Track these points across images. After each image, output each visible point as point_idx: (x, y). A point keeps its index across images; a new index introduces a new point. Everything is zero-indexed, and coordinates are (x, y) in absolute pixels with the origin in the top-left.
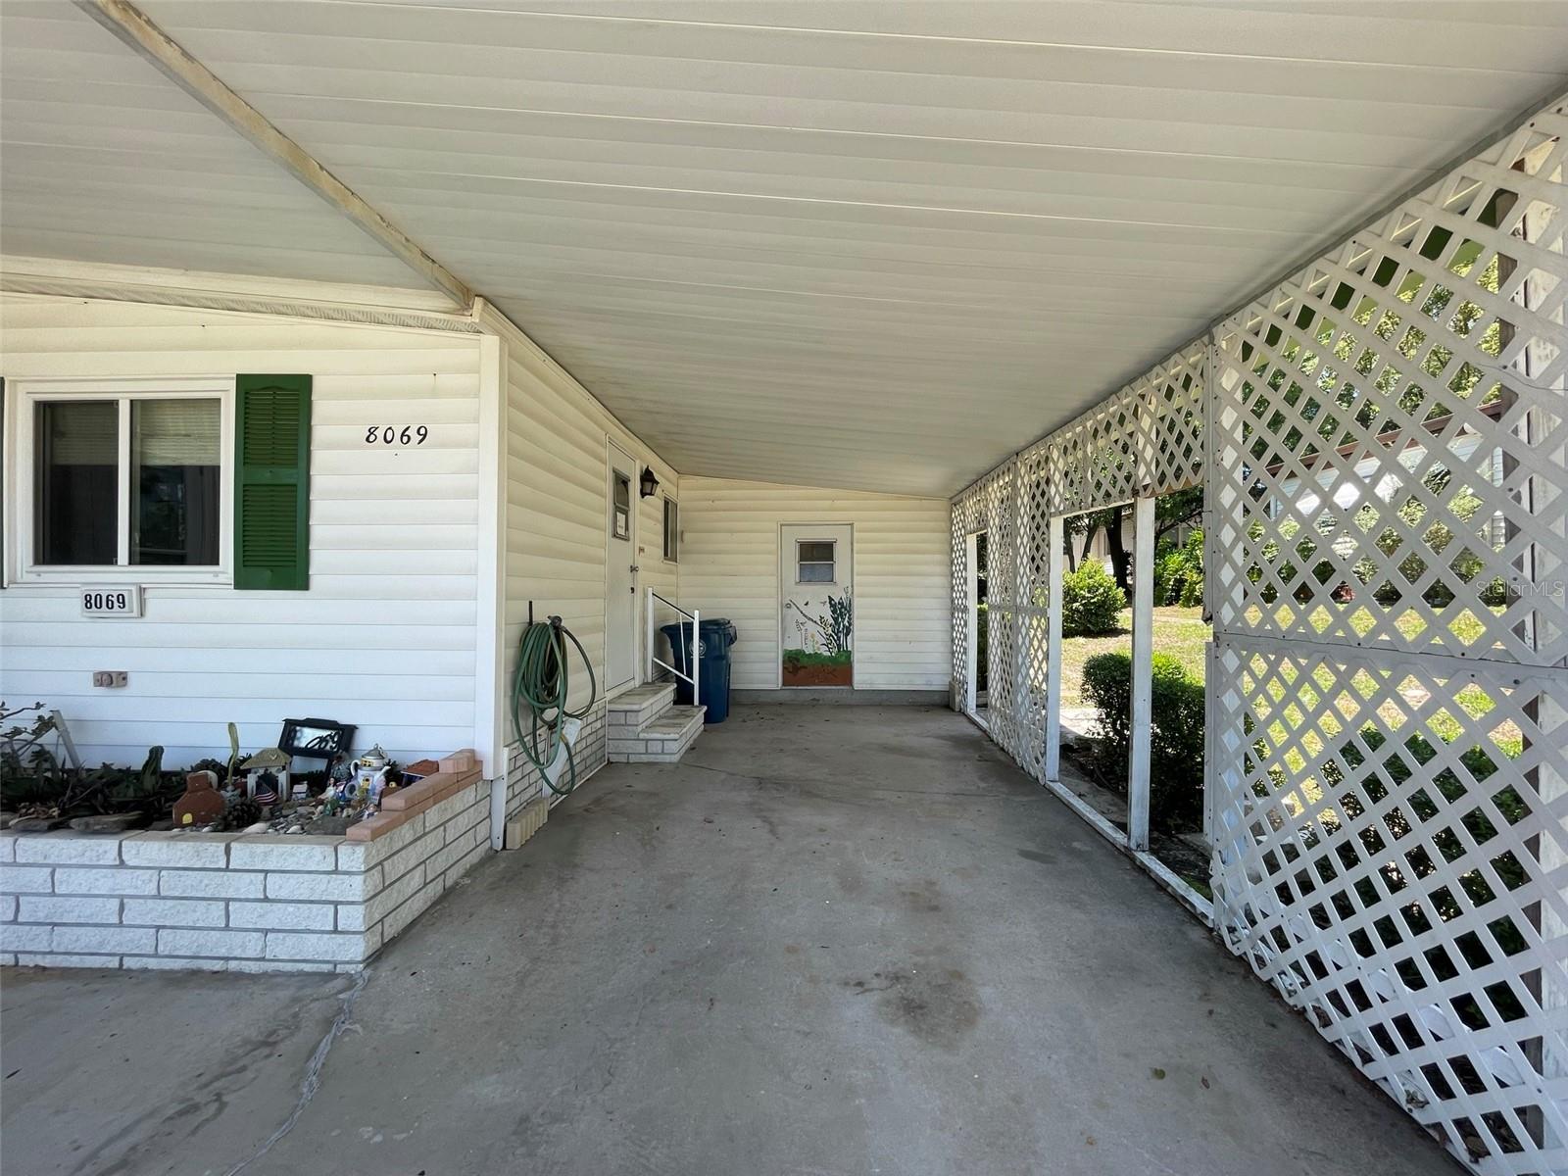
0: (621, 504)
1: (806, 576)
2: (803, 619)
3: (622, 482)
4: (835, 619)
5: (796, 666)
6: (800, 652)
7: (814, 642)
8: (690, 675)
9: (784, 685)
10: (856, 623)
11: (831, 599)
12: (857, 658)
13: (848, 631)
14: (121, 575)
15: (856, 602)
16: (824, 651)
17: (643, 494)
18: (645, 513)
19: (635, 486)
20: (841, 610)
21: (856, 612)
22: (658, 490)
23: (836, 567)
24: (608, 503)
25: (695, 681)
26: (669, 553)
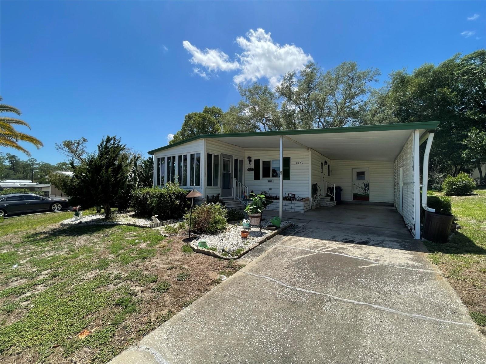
0: (322, 168)
1: (358, 178)
2: (357, 187)
3: (322, 164)
4: (365, 187)
5: (356, 196)
6: (357, 194)
7: (360, 192)
8: (333, 195)
9: (353, 200)
10: (370, 188)
11: (364, 183)
12: (370, 195)
13: (368, 190)
14: (271, 178)
15: (370, 184)
16: (362, 194)
17: (325, 165)
18: (325, 168)
19: (324, 164)
20: (367, 186)
21: (370, 185)
22: (327, 164)
23: (365, 177)
24: (320, 168)
25: (334, 196)
26: (329, 175)
